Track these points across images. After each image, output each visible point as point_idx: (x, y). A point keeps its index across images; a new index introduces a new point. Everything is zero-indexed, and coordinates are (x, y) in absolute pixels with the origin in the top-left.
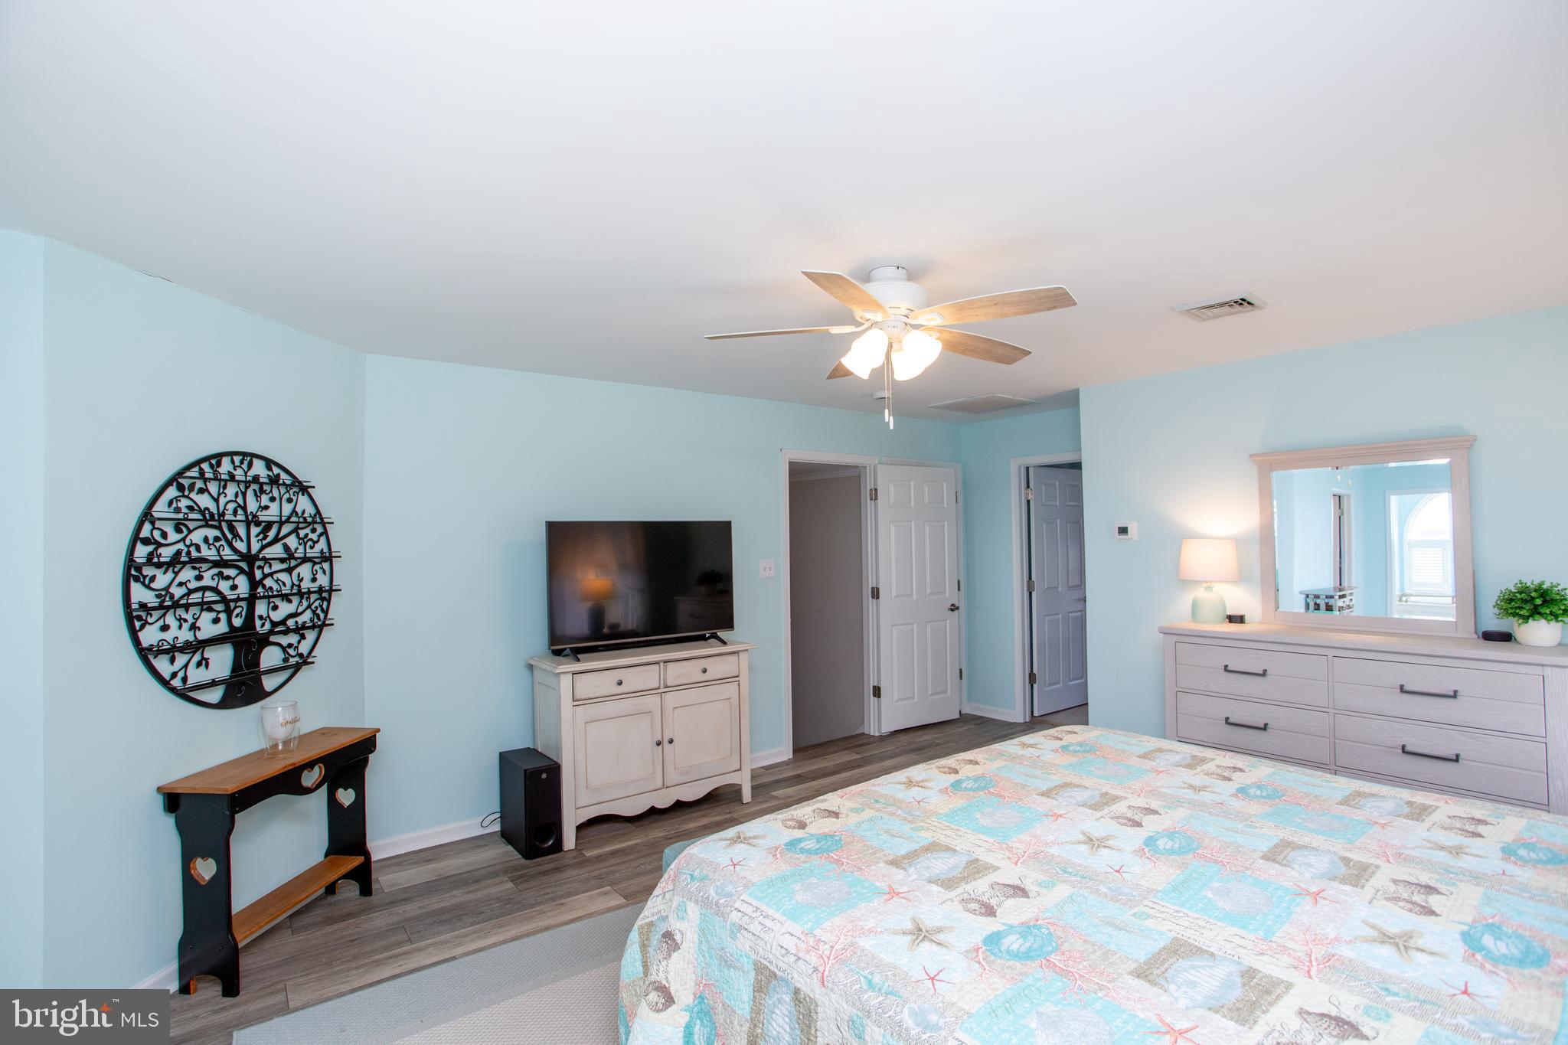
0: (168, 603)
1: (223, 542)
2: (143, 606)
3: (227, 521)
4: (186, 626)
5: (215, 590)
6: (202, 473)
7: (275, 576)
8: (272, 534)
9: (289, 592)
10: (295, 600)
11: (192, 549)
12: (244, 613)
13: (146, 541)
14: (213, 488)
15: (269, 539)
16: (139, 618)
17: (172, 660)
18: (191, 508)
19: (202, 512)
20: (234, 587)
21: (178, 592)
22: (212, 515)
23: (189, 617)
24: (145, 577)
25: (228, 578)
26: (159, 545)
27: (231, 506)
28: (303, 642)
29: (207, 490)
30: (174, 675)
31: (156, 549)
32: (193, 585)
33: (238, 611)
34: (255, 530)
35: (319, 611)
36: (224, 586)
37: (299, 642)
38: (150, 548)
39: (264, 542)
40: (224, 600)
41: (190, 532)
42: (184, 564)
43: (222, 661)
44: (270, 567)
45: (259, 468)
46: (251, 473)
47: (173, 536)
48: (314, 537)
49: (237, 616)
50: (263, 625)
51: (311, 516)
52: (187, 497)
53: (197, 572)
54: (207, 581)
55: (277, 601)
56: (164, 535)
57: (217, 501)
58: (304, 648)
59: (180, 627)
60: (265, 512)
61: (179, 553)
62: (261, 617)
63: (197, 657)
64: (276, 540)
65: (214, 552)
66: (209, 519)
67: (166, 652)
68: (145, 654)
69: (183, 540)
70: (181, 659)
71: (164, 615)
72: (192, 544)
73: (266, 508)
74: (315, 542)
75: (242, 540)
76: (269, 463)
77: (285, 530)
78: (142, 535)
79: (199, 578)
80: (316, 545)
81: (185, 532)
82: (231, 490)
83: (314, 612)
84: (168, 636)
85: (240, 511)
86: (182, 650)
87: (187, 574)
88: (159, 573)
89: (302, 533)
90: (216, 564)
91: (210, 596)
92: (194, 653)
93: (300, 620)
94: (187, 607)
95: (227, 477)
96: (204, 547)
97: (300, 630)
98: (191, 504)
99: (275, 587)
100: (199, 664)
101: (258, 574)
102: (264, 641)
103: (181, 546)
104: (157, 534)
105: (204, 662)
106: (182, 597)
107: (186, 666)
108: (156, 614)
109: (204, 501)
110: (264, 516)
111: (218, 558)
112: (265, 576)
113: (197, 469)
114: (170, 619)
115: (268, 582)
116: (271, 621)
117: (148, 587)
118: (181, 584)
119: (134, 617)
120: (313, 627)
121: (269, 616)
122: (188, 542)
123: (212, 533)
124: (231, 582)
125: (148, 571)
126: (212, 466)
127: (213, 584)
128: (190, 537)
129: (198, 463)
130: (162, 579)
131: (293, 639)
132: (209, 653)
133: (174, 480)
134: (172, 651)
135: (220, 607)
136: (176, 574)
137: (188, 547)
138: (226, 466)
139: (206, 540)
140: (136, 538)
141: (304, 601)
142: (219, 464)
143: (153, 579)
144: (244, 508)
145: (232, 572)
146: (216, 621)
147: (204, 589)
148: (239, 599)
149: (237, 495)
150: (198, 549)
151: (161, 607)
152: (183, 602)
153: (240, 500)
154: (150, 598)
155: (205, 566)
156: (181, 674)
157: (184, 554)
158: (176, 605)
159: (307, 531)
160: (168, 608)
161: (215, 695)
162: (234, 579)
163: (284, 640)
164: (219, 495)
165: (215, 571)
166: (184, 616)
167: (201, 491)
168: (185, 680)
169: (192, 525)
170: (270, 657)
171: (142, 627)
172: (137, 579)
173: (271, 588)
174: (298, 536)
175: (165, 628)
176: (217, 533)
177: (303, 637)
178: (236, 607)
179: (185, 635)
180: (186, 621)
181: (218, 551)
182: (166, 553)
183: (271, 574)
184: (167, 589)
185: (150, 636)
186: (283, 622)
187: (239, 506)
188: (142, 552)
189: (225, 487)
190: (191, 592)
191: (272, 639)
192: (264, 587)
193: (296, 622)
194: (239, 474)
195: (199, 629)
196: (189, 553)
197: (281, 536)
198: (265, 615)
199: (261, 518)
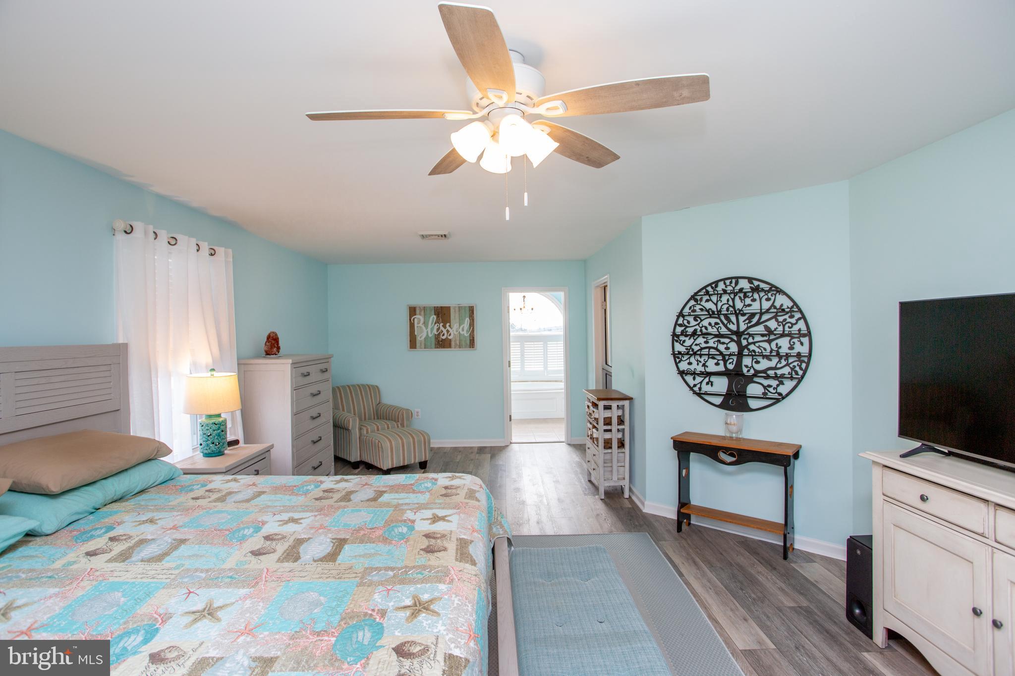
0: (691, 353)
1: (721, 325)
2: (680, 353)
3: (723, 314)
4: (701, 364)
5: (716, 349)
6: (707, 293)
7: (757, 344)
8: (755, 320)
9: (769, 354)
10: (775, 360)
11: (703, 329)
12: (734, 363)
13: (680, 325)
14: (714, 298)
15: (752, 323)
16: (678, 358)
17: (694, 379)
18: (701, 310)
19: (708, 311)
20: (727, 348)
21: (696, 348)
22: (713, 312)
23: (702, 360)
24: (681, 341)
25: (723, 343)
26: (687, 327)
27: (725, 307)
28: (781, 385)
29: (711, 300)
30: (695, 385)
31: (685, 329)
32: (704, 345)
33: (731, 361)
34: (741, 319)
35: (797, 369)
36: (722, 348)
37: (778, 385)
38: (683, 328)
39: (749, 325)
40: (721, 353)
41: (702, 320)
42: (699, 335)
43: (721, 385)
44: (753, 339)
45: (744, 284)
46: (738, 288)
47: (693, 323)
48: (793, 321)
49: (730, 363)
50: (748, 371)
51: (788, 308)
52: (700, 304)
53: (705, 340)
54: (711, 344)
55: (760, 359)
56: (689, 322)
57: (716, 305)
58: (783, 390)
59: (698, 364)
60: (748, 308)
61: (695, 330)
62: (746, 366)
63: (707, 380)
64: (758, 323)
65: (715, 330)
66: (711, 314)
67: (691, 374)
68: (682, 373)
69: (698, 324)
70: (699, 379)
71: (689, 358)
72: (703, 326)
73: (749, 305)
74: (793, 324)
75: (733, 324)
76: (750, 280)
77: (765, 317)
78: (679, 322)
79: (706, 342)
80: (794, 326)
81: (699, 320)
82: (725, 298)
83: (792, 369)
84: (692, 367)
85: (731, 309)
86: (698, 374)
87: (701, 340)
88: (687, 339)
89: (781, 319)
90: (716, 336)
91: (713, 352)
92: (705, 377)
93: (779, 372)
94: (701, 355)
95: (722, 292)
96: (709, 328)
97: (780, 379)
98: (702, 307)
99: (757, 350)
100: (707, 383)
101: (744, 343)
102: (750, 380)
103: (697, 327)
104: (685, 322)
105: (710, 383)
106: (698, 351)
107: (701, 383)
108: (686, 357)
109: (710, 305)
110: (747, 310)
111: (718, 333)
112: (749, 344)
113: (704, 291)
114: (692, 360)
115: (752, 347)
116: (754, 369)
117: (682, 345)
118: (696, 345)
119: (677, 356)
120: (792, 378)
121: (752, 366)
122: (701, 325)
123: (713, 321)
124: (725, 346)
125: (682, 338)
126: (712, 288)
127: (715, 346)
128: (702, 323)
129: (705, 287)
130: (689, 342)
131: (774, 383)
132: (713, 379)
133: (693, 297)
134: (694, 374)
135: (720, 358)
136: (695, 340)
137: (701, 328)
138: (721, 286)
139: (710, 324)
140: (676, 324)
141: (783, 361)
142: (716, 286)
143: (684, 341)
144: (734, 307)
145: (726, 340)
146: (717, 364)
147: (710, 348)
148: (730, 355)
149: (728, 300)
150: (706, 328)
151: (687, 354)
152: (699, 353)
153: (731, 303)
154: (683, 349)
155: (710, 337)
156: (698, 386)
157: (698, 330)
158: (695, 354)
159: (787, 317)
160: (691, 355)
161: (718, 400)
162: (727, 344)
163: (766, 382)
164: (717, 301)
165: (716, 339)
166: (699, 359)
167: (707, 301)
168: (700, 389)
169: (703, 317)
170: (753, 389)
171: (680, 362)
172: (677, 341)
173: (754, 351)
174: (777, 320)
175: (690, 364)
176: (718, 321)
177: (782, 383)
178: (729, 359)
179: (700, 368)
180: (700, 362)
181: (718, 329)
182: (690, 330)
183: (754, 343)
184: (691, 346)
185: (684, 366)
186: (764, 371)
187: (730, 306)
188: (679, 330)
189: (720, 297)
190: (702, 349)
191: (756, 379)
192: (749, 350)
193: (775, 373)
194: (729, 289)
195: (707, 367)
196: (701, 331)
197: (762, 321)
198: (750, 365)
199: (745, 312)
